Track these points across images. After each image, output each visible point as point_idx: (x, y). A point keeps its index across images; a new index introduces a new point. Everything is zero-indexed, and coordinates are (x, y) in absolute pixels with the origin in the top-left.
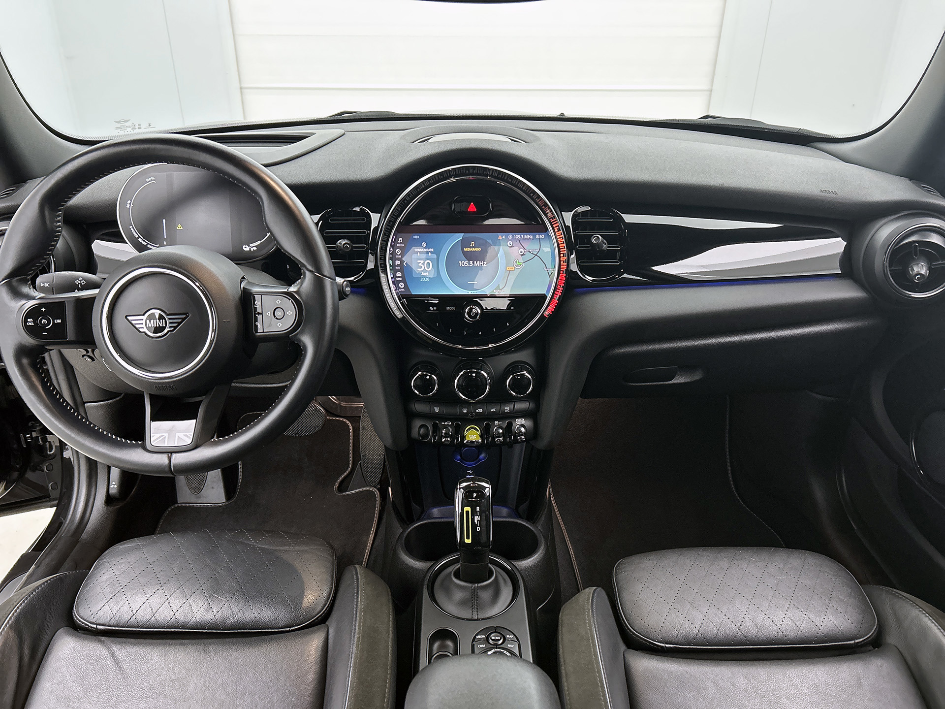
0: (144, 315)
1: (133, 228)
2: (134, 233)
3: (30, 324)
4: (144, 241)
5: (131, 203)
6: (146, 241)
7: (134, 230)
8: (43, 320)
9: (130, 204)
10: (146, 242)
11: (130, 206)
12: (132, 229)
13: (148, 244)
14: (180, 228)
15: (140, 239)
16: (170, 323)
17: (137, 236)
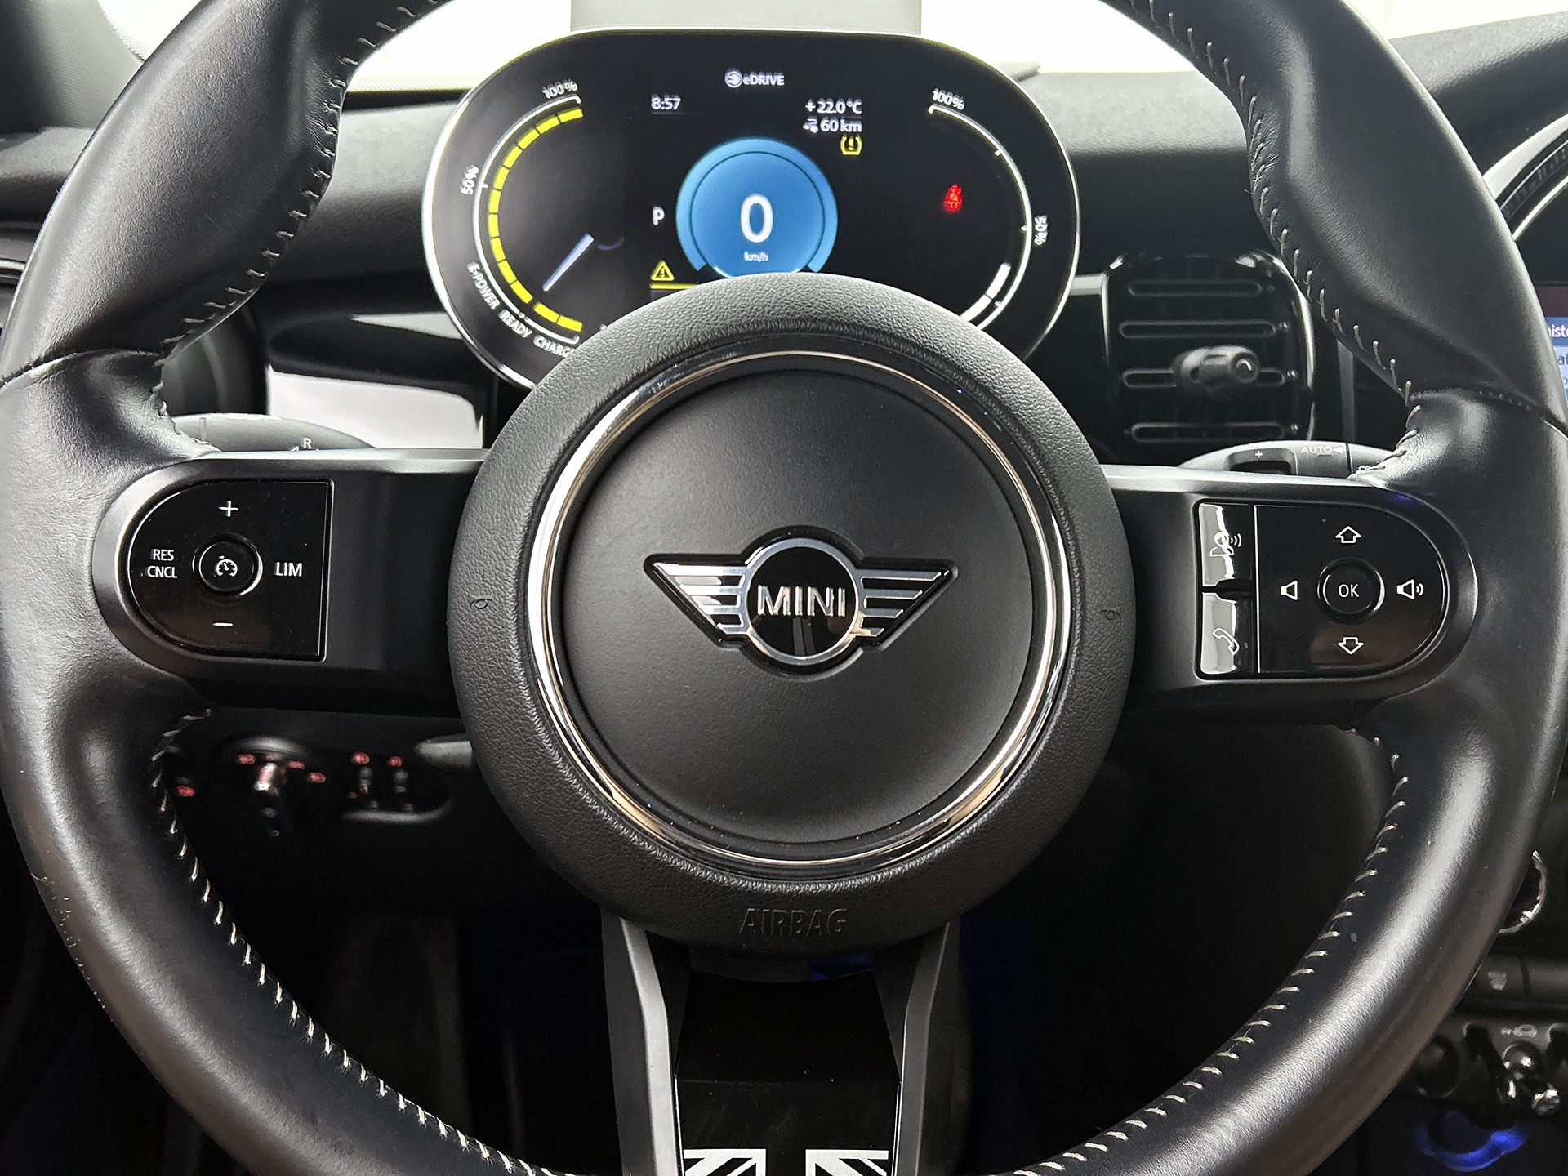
0: (739, 560)
1: (482, 271)
2: (486, 293)
3: (162, 572)
4: (522, 321)
5: (478, 175)
6: (529, 321)
7: (486, 278)
8: (224, 562)
9: (476, 180)
10: (527, 325)
11: (474, 189)
12: (479, 277)
13: (536, 333)
14: (663, 278)
15: (505, 316)
16: (873, 603)
17: (495, 304)
